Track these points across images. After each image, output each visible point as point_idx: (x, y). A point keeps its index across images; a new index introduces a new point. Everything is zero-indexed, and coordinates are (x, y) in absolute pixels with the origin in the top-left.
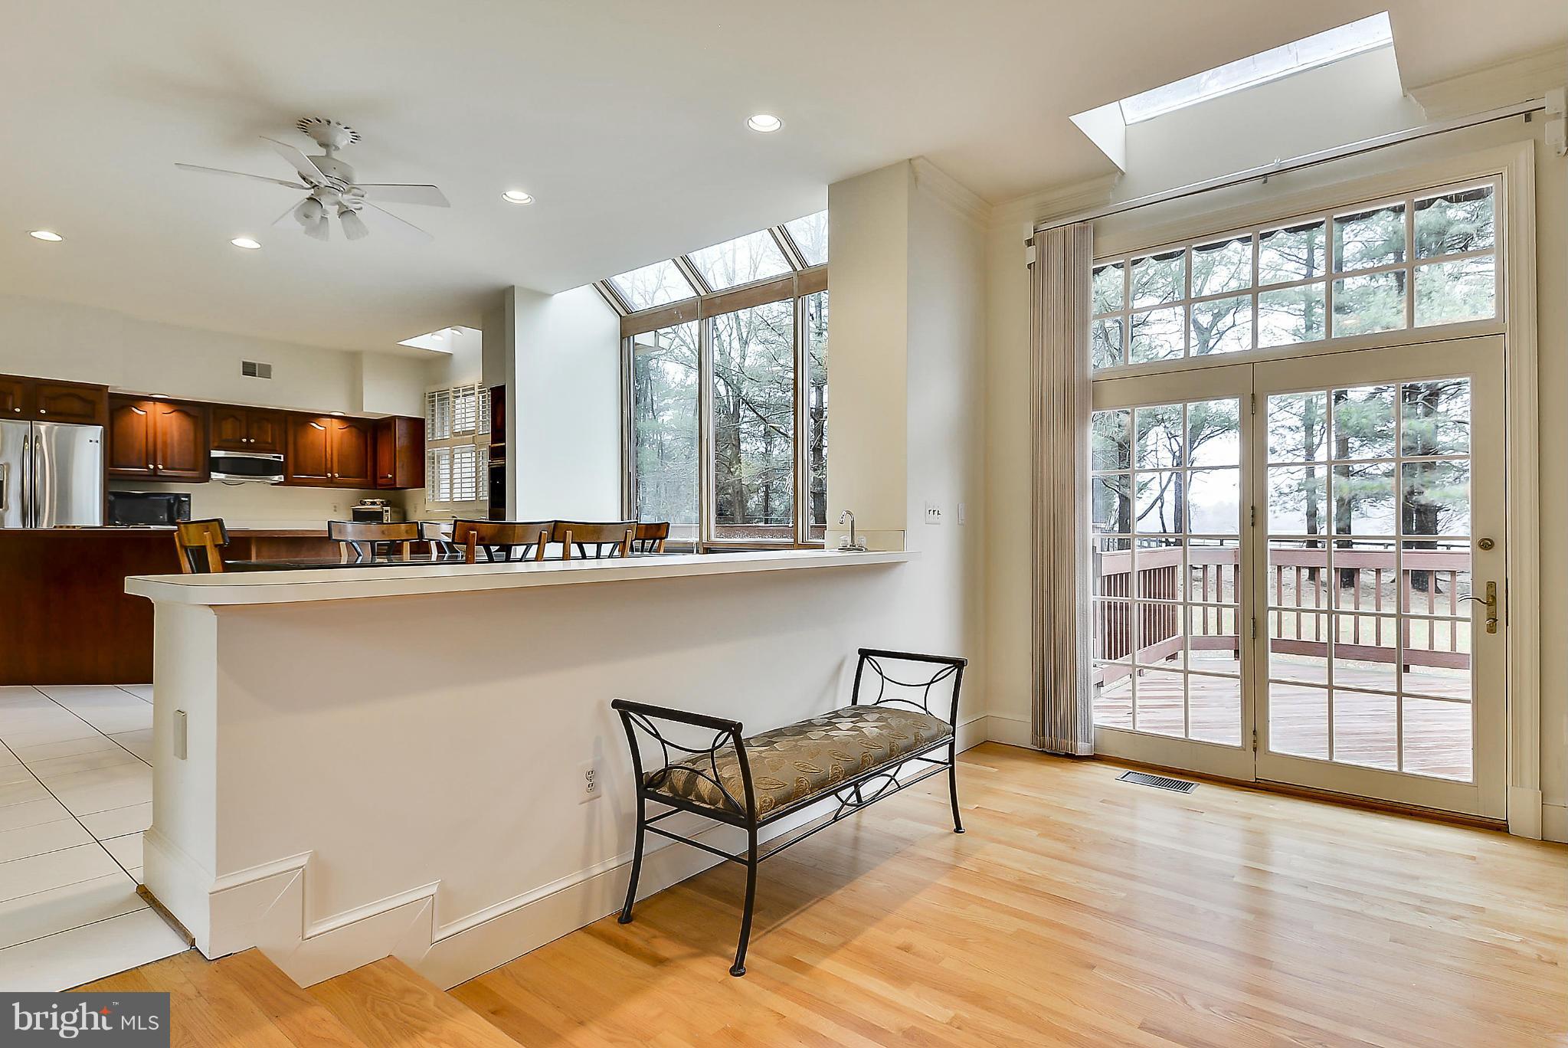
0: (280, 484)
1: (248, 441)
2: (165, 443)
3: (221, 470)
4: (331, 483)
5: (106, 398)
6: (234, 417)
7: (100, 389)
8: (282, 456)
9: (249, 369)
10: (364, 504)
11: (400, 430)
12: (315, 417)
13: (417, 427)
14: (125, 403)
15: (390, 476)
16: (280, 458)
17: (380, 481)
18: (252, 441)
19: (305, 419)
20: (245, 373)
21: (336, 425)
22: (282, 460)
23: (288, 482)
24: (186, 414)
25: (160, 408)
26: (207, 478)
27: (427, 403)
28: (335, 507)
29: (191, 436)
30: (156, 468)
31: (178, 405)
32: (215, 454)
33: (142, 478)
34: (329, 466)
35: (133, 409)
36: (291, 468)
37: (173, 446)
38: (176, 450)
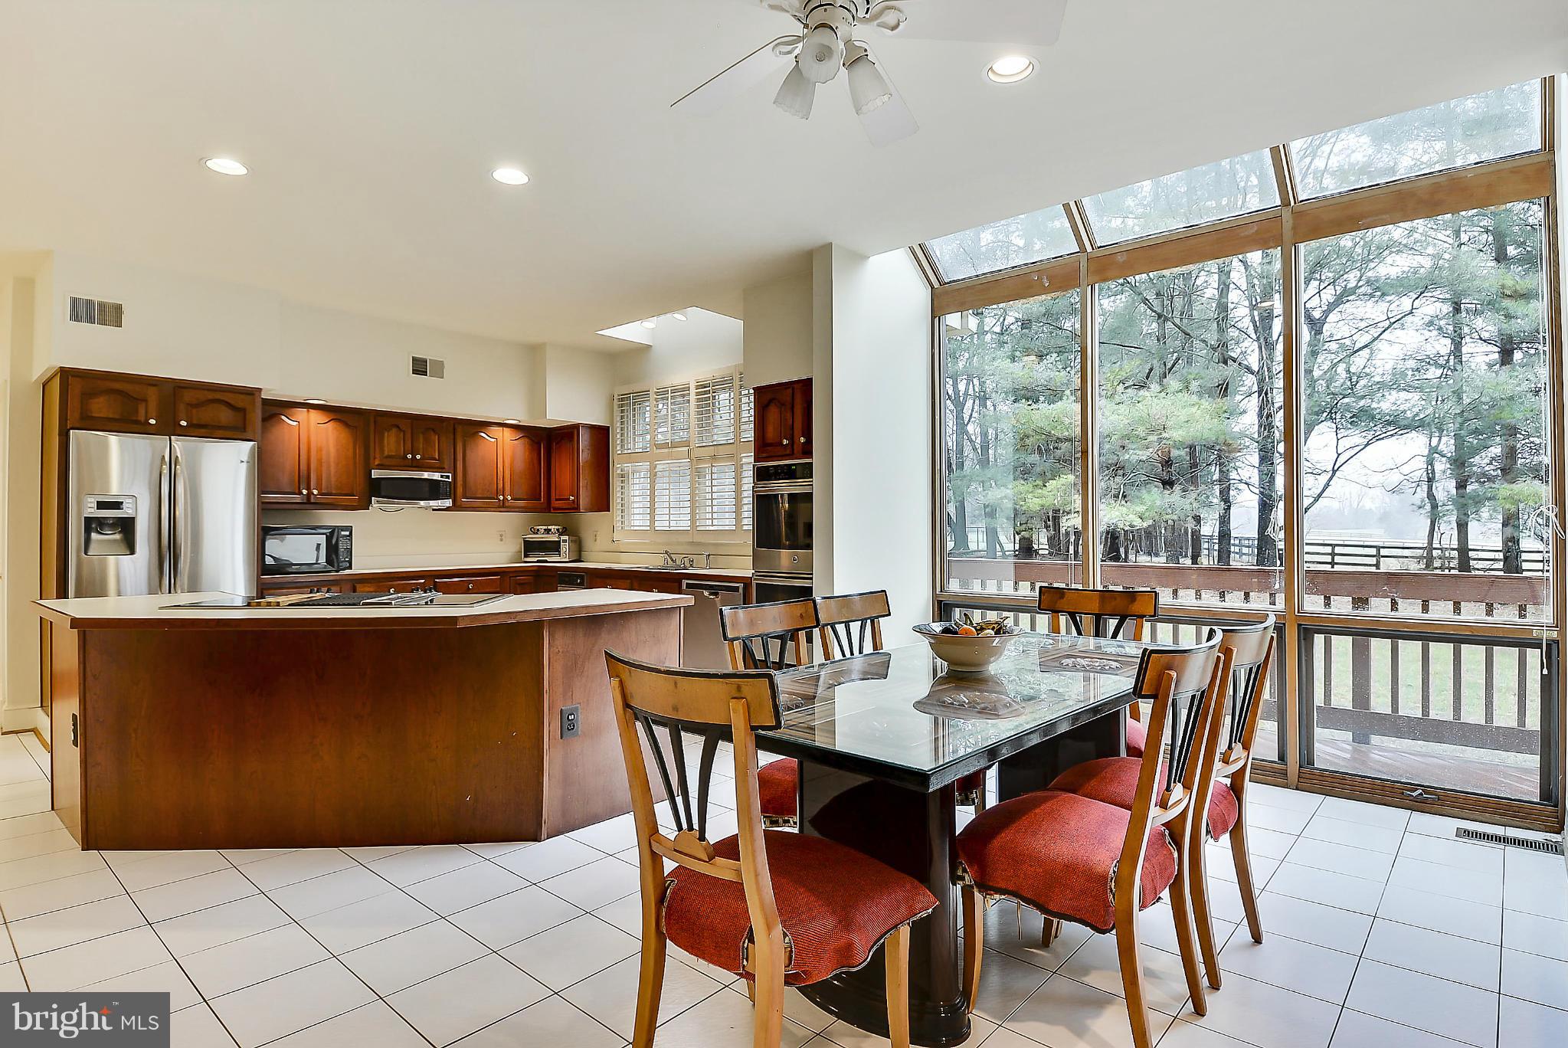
0: (448, 509)
1: (414, 457)
2: (320, 462)
3: (383, 494)
4: (503, 507)
5: (259, 404)
6: (398, 427)
7: (252, 393)
8: (450, 475)
9: (420, 367)
10: (537, 532)
11: (584, 440)
12: (485, 425)
13: (601, 435)
14: (276, 409)
15: (572, 498)
16: (448, 477)
17: (556, 504)
18: (418, 457)
19: (472, 428)
20: (415, 372)
21: (507, 435)
22: (450, 480)
23: (456, 507)
24: (346, 424)
25: (315, 417)
26: (366, 506)
27: (616, 407)
28: (501, 536)
29: (350, 453)
30: (310, 494)
31: (338, 414)
32: (376, 474)
33: (294, 506)
34: (501, 486)
35: (283, 417)
36: (460, 490)
37: (329, 467)
38: (333, 469)
